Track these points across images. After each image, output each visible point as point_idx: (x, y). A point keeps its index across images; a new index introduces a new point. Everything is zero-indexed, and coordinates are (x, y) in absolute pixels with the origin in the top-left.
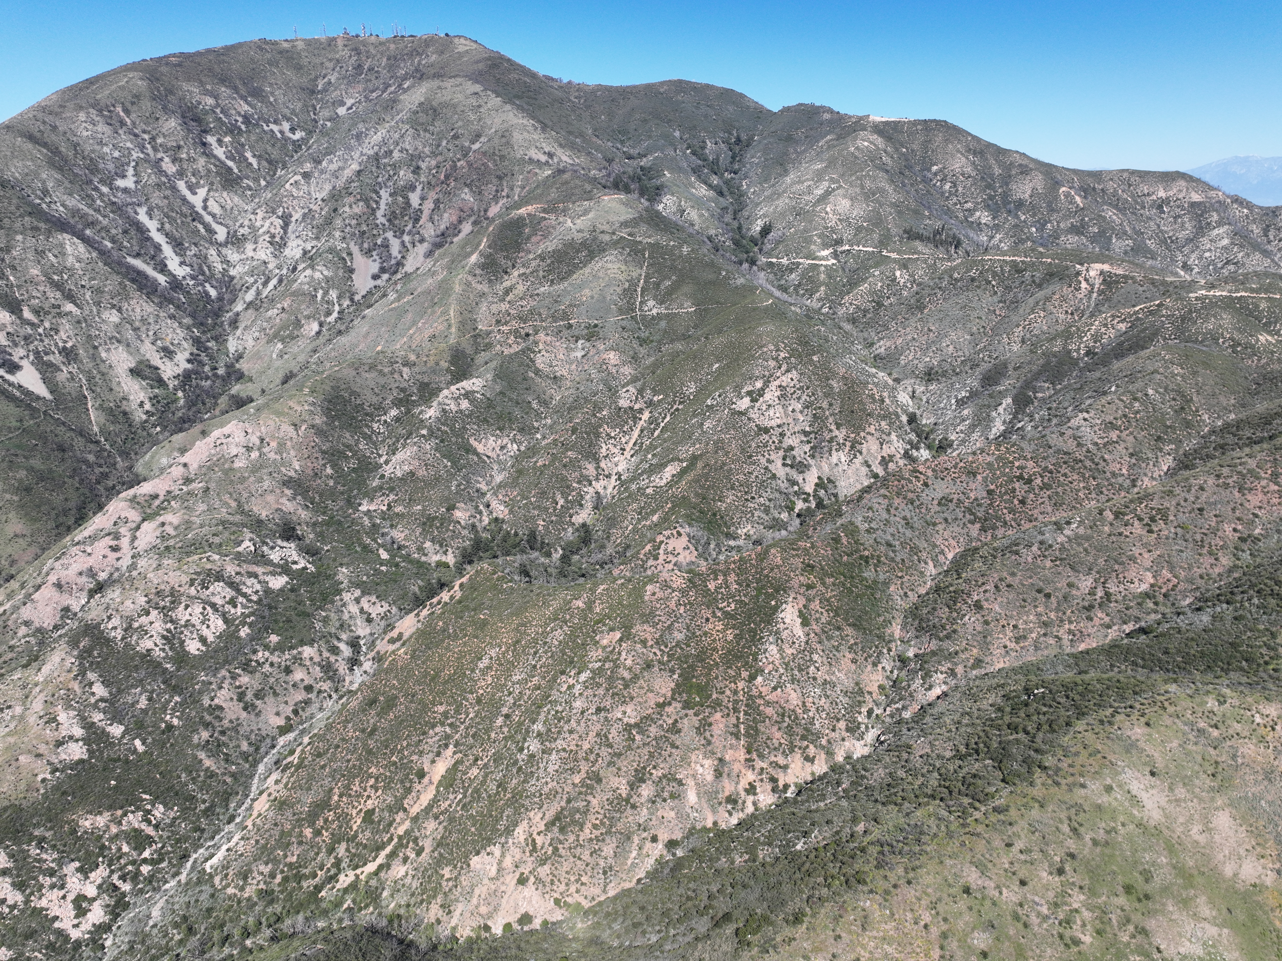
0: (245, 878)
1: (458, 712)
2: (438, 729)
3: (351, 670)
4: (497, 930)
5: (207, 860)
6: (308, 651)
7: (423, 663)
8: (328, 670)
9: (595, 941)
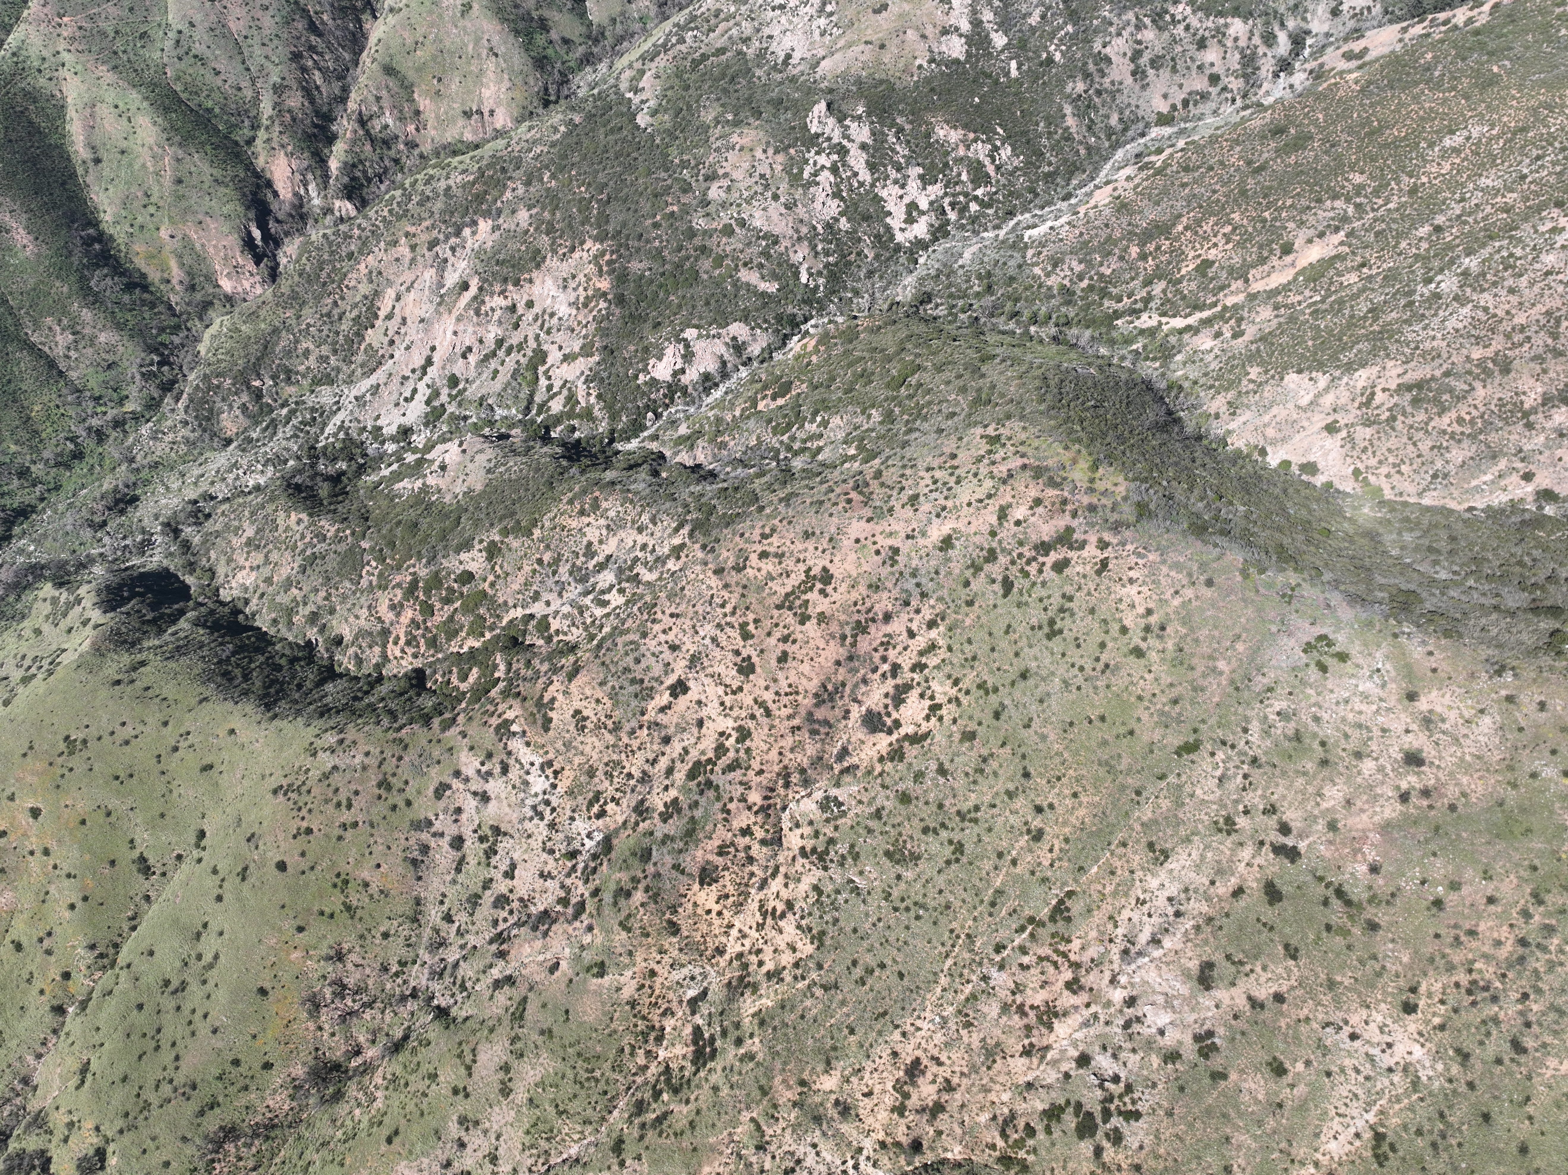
0: (1055, 266)
1: (1376, 193)
2: (1339, 204)
3: (1276, 75)
4: (1273, 460)
5: (1029, 227)
6: (1237, 27)
7: (1372, 105)
8: (1249, 61)
9: (1372, 536)
